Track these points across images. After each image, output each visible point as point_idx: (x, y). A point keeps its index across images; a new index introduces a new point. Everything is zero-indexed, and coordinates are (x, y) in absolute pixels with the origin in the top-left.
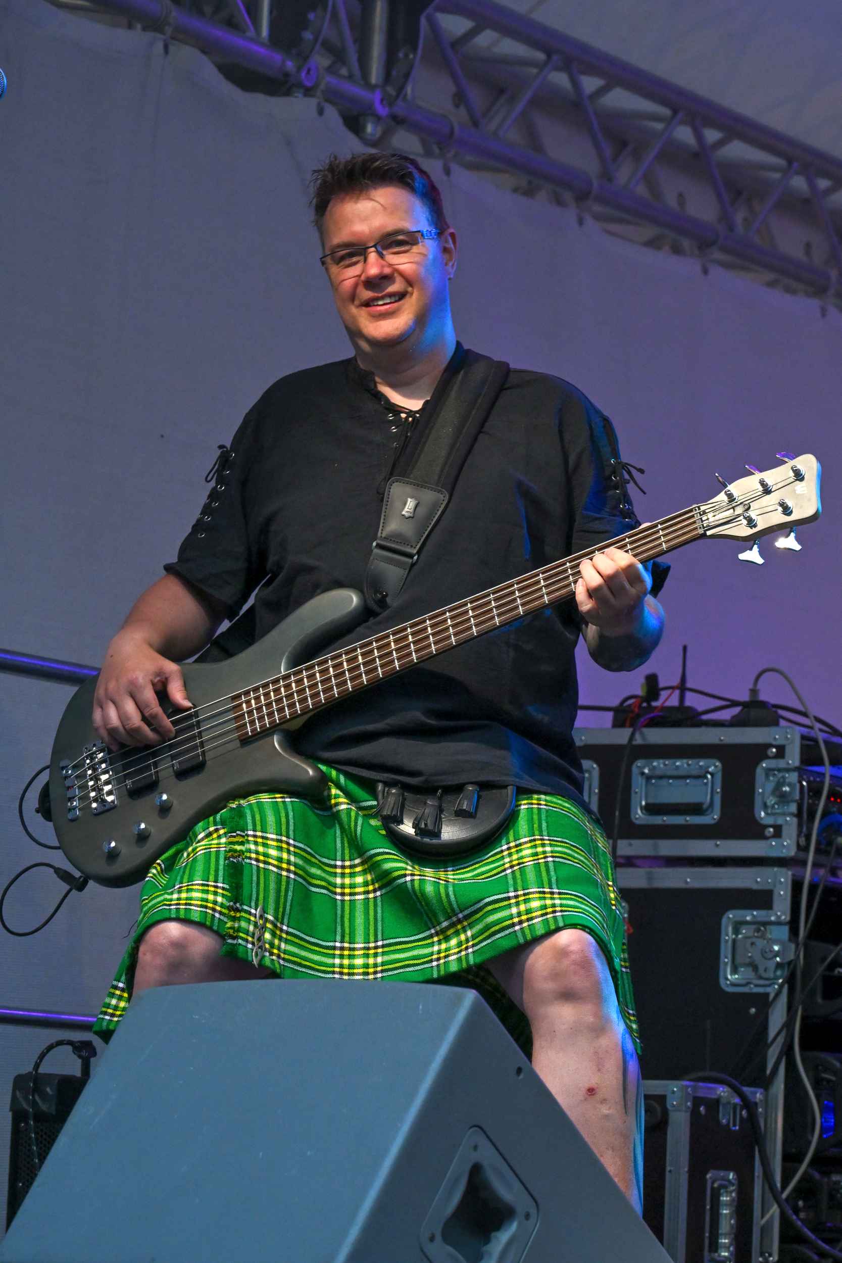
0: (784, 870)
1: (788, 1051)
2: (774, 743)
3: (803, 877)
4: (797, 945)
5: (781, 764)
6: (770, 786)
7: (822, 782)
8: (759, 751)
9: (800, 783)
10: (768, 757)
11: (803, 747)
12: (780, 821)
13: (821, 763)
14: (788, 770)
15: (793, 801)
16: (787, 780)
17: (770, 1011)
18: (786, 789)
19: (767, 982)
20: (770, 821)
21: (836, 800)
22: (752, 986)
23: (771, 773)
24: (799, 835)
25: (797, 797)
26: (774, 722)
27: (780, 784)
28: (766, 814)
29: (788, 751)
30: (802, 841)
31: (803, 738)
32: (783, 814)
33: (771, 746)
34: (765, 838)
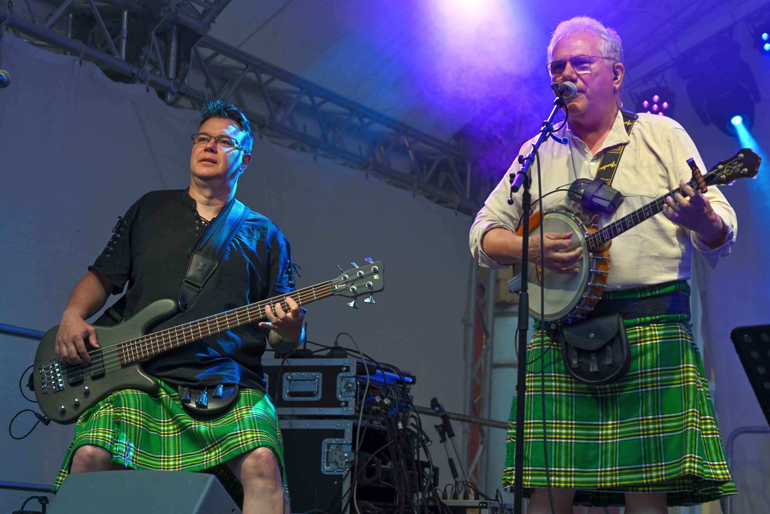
0: (349, 421)
1: (351, 500)
2: (345, 365)
3: (358, 424)
4: (355, 454)
5: (348, 374)
6: (343, 384)
7: (366, 382)
8: (339, 369)
9: (356, 382)
10: (342, 371)
11: (357, 366)
12: (347, 399)
13: (366, 374)
14: (351, 377)
15: (354, 391)
16: (351, 382)
17: (343, 482)
18: (351, 385)
19: (342, 470)
20: (343, 399)
21: (372, 390)
22: (335, 472)
23: (344, 378)
24: (356, 406)
25: (355, 389)
26: (345, 356)
27: (347, 383)
28: (342, 396)
29: (351, 369)
30: (357, 408)
31: (358, 363)
32: (349, 396)
33: (344, 366)
34: (340, 406)
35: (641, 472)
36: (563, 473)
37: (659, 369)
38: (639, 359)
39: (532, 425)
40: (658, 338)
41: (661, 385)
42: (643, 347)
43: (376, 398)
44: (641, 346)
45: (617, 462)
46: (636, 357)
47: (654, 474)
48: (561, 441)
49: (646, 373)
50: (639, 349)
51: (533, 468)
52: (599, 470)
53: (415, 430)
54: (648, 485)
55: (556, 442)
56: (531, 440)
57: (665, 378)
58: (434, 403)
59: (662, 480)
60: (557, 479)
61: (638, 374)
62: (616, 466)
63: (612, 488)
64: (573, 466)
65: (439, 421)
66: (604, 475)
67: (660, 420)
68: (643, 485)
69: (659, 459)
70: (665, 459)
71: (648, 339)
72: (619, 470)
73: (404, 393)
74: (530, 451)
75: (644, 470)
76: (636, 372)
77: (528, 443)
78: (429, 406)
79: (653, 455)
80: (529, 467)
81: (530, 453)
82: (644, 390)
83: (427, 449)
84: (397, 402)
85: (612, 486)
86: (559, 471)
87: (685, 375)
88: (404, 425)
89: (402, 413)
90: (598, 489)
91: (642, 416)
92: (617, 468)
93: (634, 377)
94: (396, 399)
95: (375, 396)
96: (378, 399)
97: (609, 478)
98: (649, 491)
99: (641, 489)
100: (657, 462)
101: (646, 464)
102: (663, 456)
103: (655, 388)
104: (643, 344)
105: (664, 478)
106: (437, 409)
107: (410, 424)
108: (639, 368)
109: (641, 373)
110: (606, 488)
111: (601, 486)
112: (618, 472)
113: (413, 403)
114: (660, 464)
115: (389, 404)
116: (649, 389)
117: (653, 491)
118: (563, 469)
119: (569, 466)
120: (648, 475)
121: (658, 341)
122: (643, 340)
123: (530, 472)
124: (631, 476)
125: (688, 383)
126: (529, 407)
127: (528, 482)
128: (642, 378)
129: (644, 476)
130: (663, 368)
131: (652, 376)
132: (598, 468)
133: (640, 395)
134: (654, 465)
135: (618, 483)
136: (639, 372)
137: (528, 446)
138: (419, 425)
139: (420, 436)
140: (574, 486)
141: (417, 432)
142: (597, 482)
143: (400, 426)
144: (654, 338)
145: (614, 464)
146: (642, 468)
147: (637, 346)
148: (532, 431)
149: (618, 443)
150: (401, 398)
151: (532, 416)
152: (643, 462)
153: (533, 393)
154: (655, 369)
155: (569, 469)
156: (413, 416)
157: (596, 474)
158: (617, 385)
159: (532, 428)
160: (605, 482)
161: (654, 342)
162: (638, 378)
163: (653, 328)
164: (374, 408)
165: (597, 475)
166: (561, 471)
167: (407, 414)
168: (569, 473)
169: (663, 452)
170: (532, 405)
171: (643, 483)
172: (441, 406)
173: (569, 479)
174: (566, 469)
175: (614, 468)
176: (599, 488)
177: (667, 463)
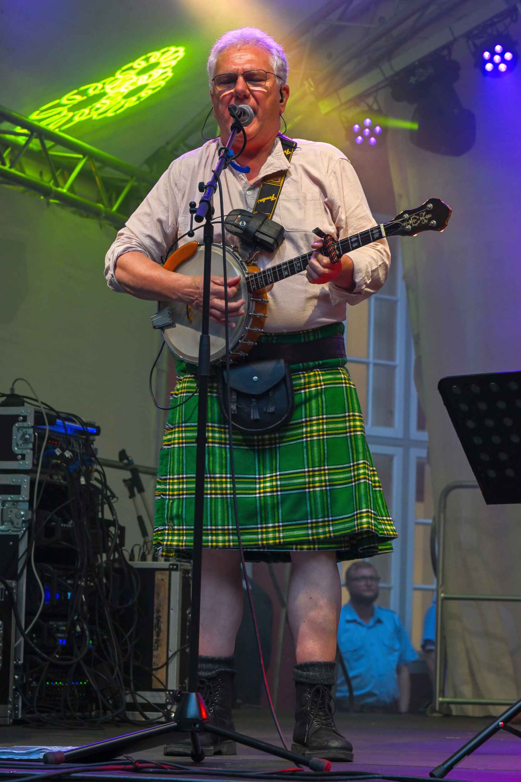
0: (26, 476)
1: (28, 562)
2: (21, 414)
3: (35, 479)
4: (32, 511)
5: (25, 424)
6: (20, 435)
7: (45, 433)
8: (14, 419)
9: (34, 433)
10: (19, 421)
11: (35, 416)
12: (24, 452)
13: (45, 424)
14: (28, 428)
15: (31, 442)
16: (28, 432)
17: (19, 543)
18: (27, 436)
19: (18, 530)
20: (19, 452)
21: (51, 442)
22: (11, 531)
23: (20, 429)
24: (34, 458)
25: (33, 440)
26: (22, 404)
27: (24, 435)
28: (18, 448)
29: (28, 418)
30: (35, 462)
31: (36, 412)
32: (26, 449)
33: (20, 416)
34: (17, 460)
35: (307, 528)
36: (220, 532)
37: (325, 416)
38: (303, 406)
39: (185, 480)
40: (322, 383)
41: (327, 435)
42: (307, 394)
43: (56, 451)
44: (305, 393)
45: (280, 517)
46: (300, 405)
47: (321, 530)
48: (216, 496)
49: (311, 421)
50: (303, 396)
51: (188, 527)
52: (259, 526)
53: (99, 486)
54: (313, 542)
55: (211, 498)
56: (185, 496)
57: (331, 426)
58: (123, 455)
59: (330, 536)
60: (214, 538)
61: (302, 422)
62: (279, 522)
63: (275, 546)
64: (231, 524)
65: (128, 475)
66: (266, 531)
67: (327, 472)
68: (308, 542)
69: (326, 513)
70: (331, 513)
71: (312, 385)
72: (283, 526)
73: (88, 444)
74: (184, 508)
75: (310, 525)
76: (300, 421)
77: (181, 500)
78: (116, 458)
79: (320, 510)
80: (183, 526)
81: (184, 510)
82: (309, 439)
83: (112, 506)
84: (79, 455)
85: (275, 544)
86: (215, 530)
87: (352, 424)
88: (88, 480)
89: (84, 467)
90: (259, 548)
91: (308, 468)
92: (281, 524)
93: (298, 426)
94: (78, 451)
95: (55, 449)
96: (58, 452)
97: (271, 535)
98: (314, 549)
99: (305, 547)
100: (324, 517)
101: (312, 519)
102: (330, 511)
103: (321, 437)
104: (307, 390)
105: (332, 534)
106: (126, 461)
107: (94, 479)
108: (303, 416)
109: (306, 421)
110: (269, 546)
111: (262, 544)
112: (281, 528)
113: (98, 456)
114: (326, 519)
115: (70, 457)
116: (315, 438)
117: (319, 549)
118: (220, 527)
119: (226, 523)
120: (314, 531)
121: (323, 387)
122: (307, 386)
123: (185, 532)
124: (296, 533)
125: (355, 433)
126: (181, 460)
127: (182, 542)
128: (306, 426)
129: (310, 532)
130: (329, 416)
131: (318, 424)
132: (258, 524)
133: (305, 444)
134: (320, 520)
135: (282, 540)
136: (304, 420)
137: (181, 503)
138: (103, 480)
139: (105, 492)
140: (233, 545)
141: (101, 488)
142: (258, 540)
143: (83, 481)
144: (319, 384)
145: (276, 520)
146: (307, 523)
147: (301, 393)
148: (185, 486)
149: (279, 497)
150: (84, 451)
151: (185, 470)
152: (309, 517)
153: (184, 445)
154: (321, 417)
155: (226, 527)
156: (97, 470)
157: (255, 531)
158: (277, 435)
159: (185, 483)
160: (267, 539)
161: (319, 388)
162: (302, 427)
163: (317, 373)
164: (55, 461)
165: (258, 532)
166: (218, 530)
167: (90, 468)
168: (226, 532)
169: (329, 506)
170: (184, 457)
171: (309, 540)
172: (130, 459)
173: (227, 538)
174: (223, 527)
175: (277, 524)
176: (260, 546)
177: (334, 518)
